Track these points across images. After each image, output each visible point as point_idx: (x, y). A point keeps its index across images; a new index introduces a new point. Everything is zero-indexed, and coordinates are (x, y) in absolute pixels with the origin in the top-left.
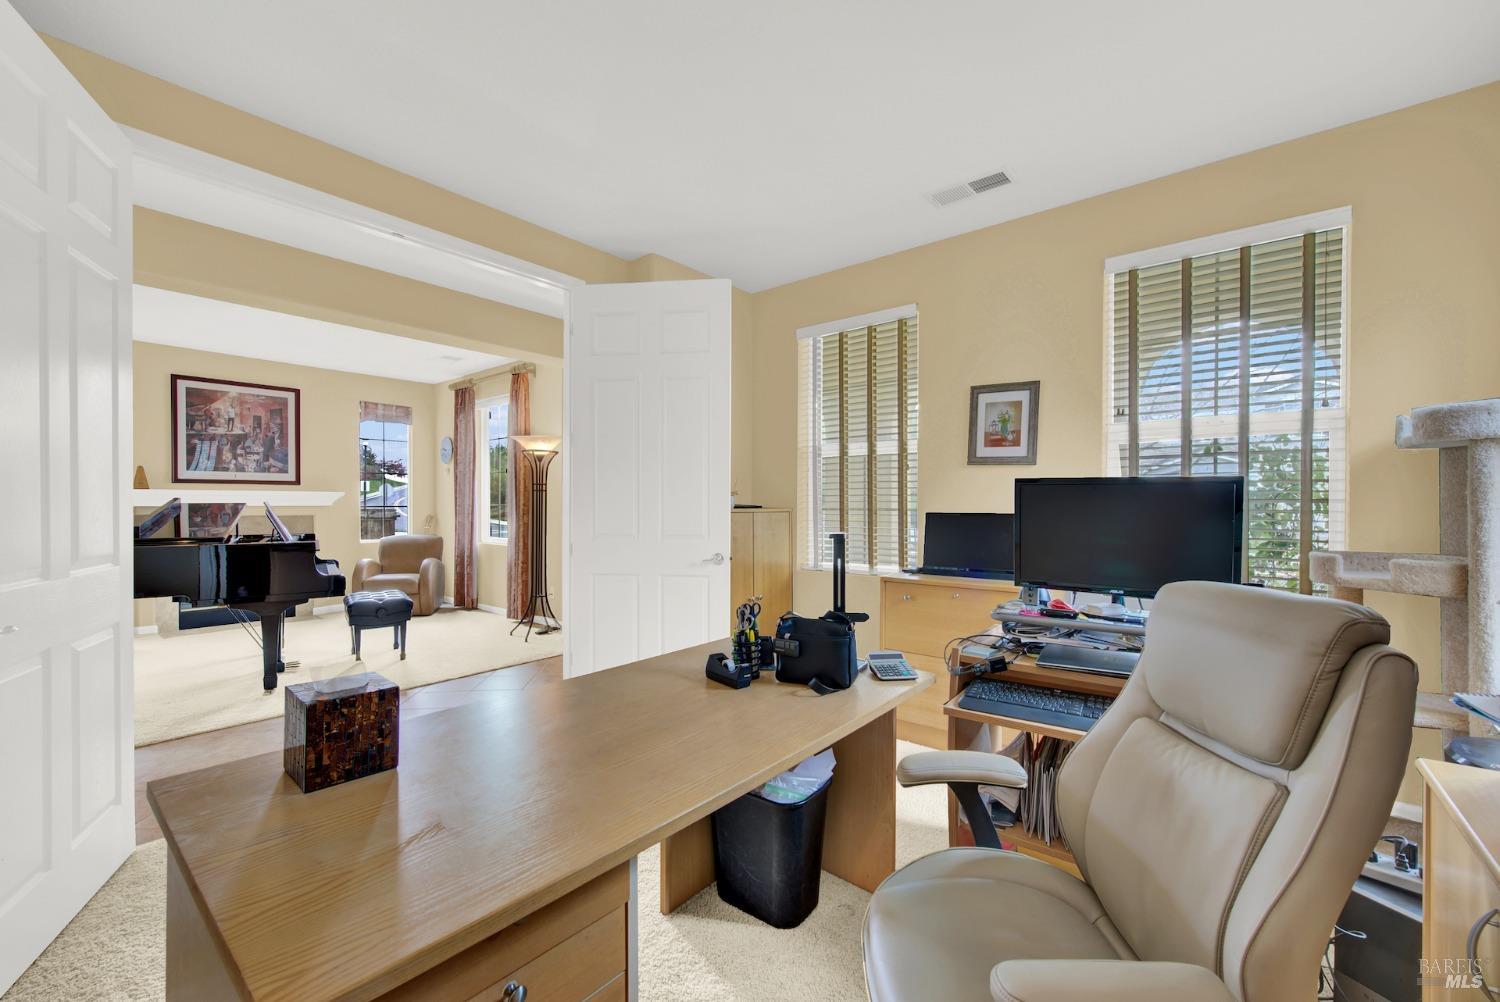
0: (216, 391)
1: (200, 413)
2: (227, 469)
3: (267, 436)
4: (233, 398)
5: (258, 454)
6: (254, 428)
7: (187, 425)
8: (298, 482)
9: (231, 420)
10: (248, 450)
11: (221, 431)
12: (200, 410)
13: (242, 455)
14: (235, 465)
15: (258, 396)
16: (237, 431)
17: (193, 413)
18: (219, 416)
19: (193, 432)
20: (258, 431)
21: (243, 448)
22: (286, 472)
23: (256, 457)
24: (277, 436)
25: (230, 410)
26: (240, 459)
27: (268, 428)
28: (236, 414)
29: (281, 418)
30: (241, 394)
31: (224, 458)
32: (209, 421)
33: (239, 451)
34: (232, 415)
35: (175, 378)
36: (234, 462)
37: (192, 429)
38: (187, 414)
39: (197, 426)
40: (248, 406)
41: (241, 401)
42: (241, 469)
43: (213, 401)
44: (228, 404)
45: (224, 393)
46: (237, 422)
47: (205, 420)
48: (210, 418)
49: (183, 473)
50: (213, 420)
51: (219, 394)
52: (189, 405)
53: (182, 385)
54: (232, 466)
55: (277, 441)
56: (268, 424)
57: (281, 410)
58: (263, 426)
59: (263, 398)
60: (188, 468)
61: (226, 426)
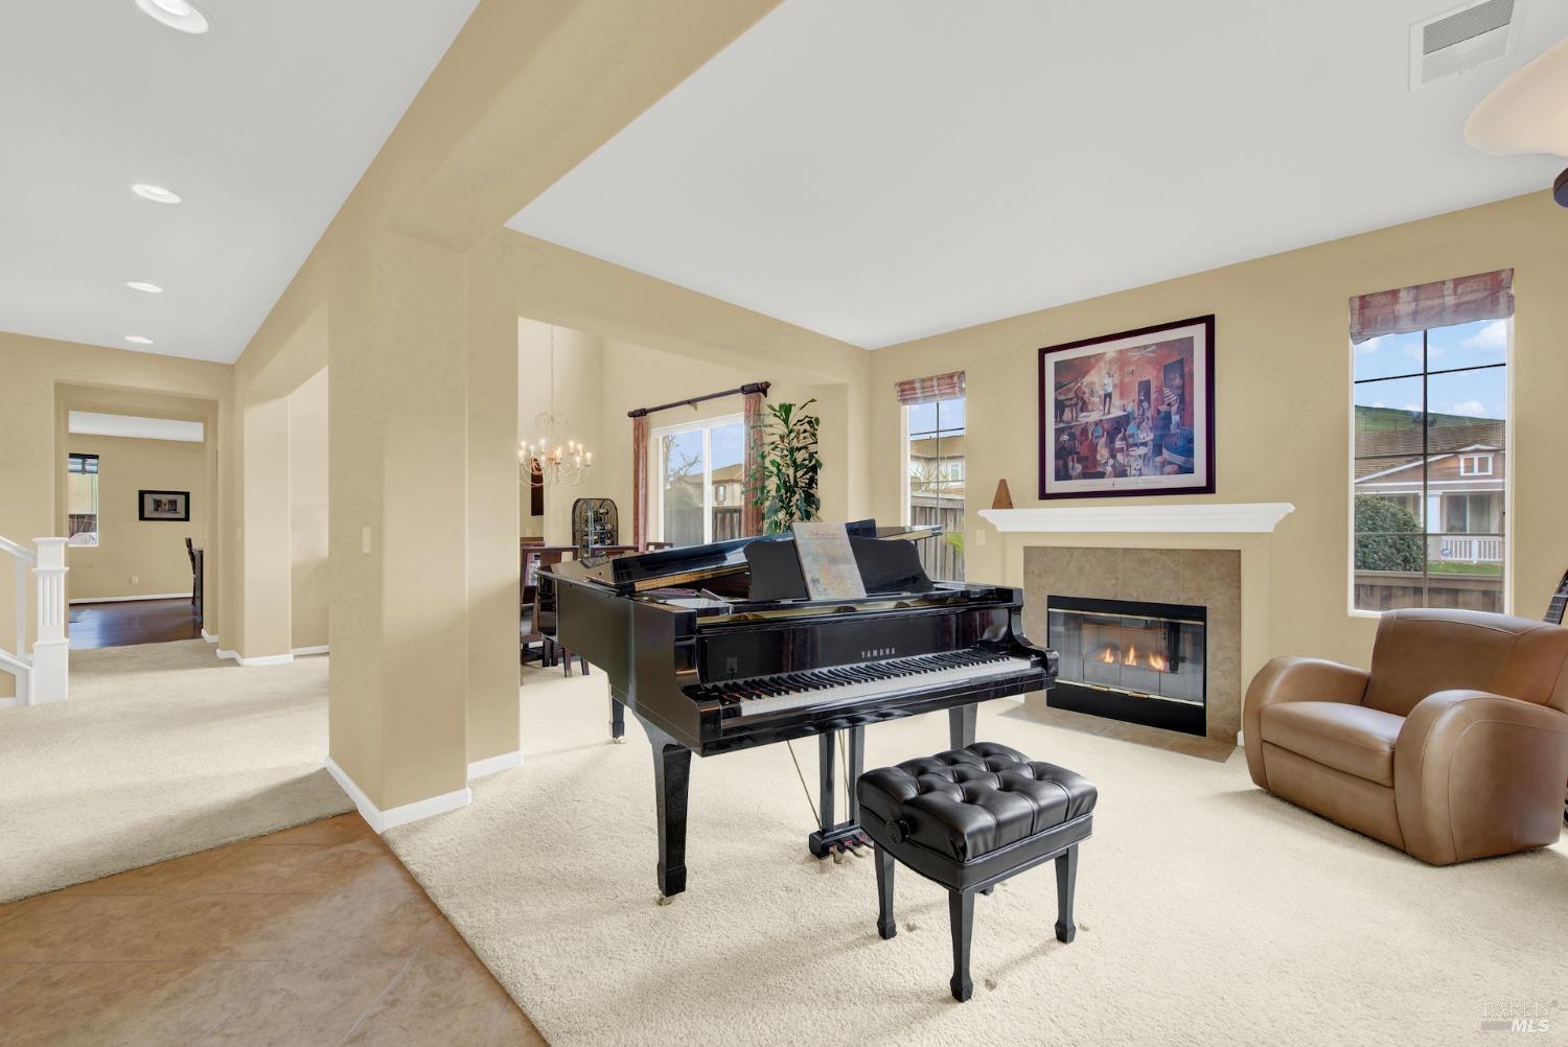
0: (1089, 357)
1: (1071, 395)
2: (1102, 475)
3: (1159, 412)
4: (1111, 362)
5: (1145, 444)
6: (1141, 401)
7: (1056, 417)
8: (1209, 488)
9: (1108, 396)
10: (1131, 441)
11: (1094, 416)
12: (1070, 390)
13: (1121, 450)
14: (1113, 466)
15: (1146, 347)
16: (1116, 413)
17: (1062, 398)
18: (1092, 392)
19: (1061, 425)
20: (1145, 405)
21: (1124, 438)
22: (1191, 471)
23: (1142, 450)
24: (1174, 408)
25: (1108, 381)
26: (1120, 457)
27: (1161, 397)
28: (1115, 386)
29: (1182, 376)
30: (1120, 351)
31: (1098, 457)
32: (1080, 404)
33: (1119, 444)
34: (1110, 389)
35: (1043, 353)
36: (1111, 462)
37: (1061, 421)
38: (1056, 399)
39: (1067, 415)
40: (1130, 368)
41: (1122, 359)
43: (1085, 373)
44: (1104, 372)
45: (1099, 357)
46: (1116, 401)
47: (1076, 404)
48: (1082, 399)
49: (1053, 486)
50: (1084, 402)
51: (1091, 361)
52: (1058, 387)
53: (1052, 360)
54: (1109, 469)
55: (1175, 418)
56: (1160, 392)
57: (1182, 361)
58: (1153, 396)
59: (1154, 347)
60: (1058, 478)
61: (1102, 407)
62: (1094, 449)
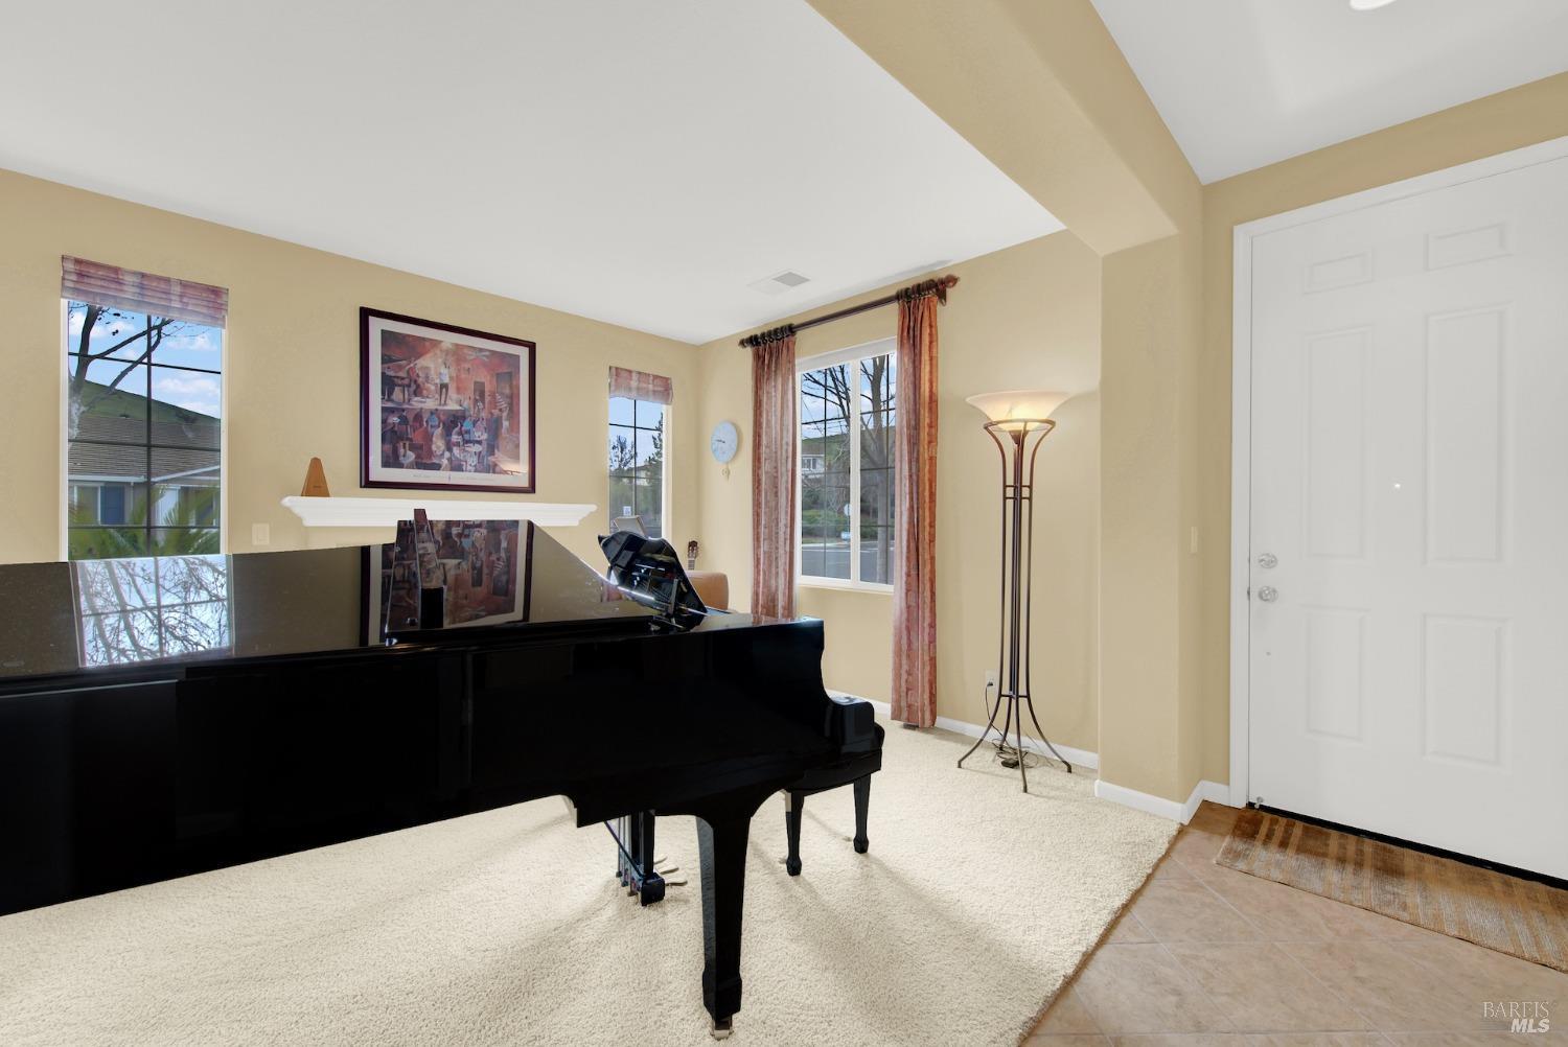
0: (424, 339)
1: (402, 374)
2: (437, 467)
3: (492, 414)
4: (447, 352)
5: (479, 442)
6: (476, 401)
7: (383, 393)
8: (532, 489)
9: (444, 386)
10: (467, 437)
11: (430, 404)
12: (400, 368)
13: (458, 444)
14: (450, 459)
15: (481, 350)
16: (452, 406)
17: (391, 373)
18: (427, 377)
19: (390, 405)
20: (480, 404)
21: (460, 433)
22: (517, 473)
23: (477, 448)
24: (505, 414)
25: (444, 370)
26: (456, 450)
27: (494, 403)
28: (451, 378)
29: (511, 387)
30: (457, 345)
31: (434, 448)
32: (413, 387)
33: (455, 438)
34: (446, 380)
35: (365, 314)
36: (447, 454)
37: (389, 400)
39: (397, 394)
40: (467, 366)
41: (458, 352)
42: (457, 467)
43: (419, 356)
44: (440, 360)
45: (435, 343)
46: (452, 393)
47: (409, 386)
48: (415, 381)
49: (378, 472)
50: (418, 386)
51: (427, 344)
52: (386, 360)
53: (377, 326)
54: (445, 462)
55: (506, 424)
56: (493, 395)
57: (510, 374)
58: (487, 399)
59: (487, 353)
60: (386, 464)
61: (437, 396)
62: (429, 438)
